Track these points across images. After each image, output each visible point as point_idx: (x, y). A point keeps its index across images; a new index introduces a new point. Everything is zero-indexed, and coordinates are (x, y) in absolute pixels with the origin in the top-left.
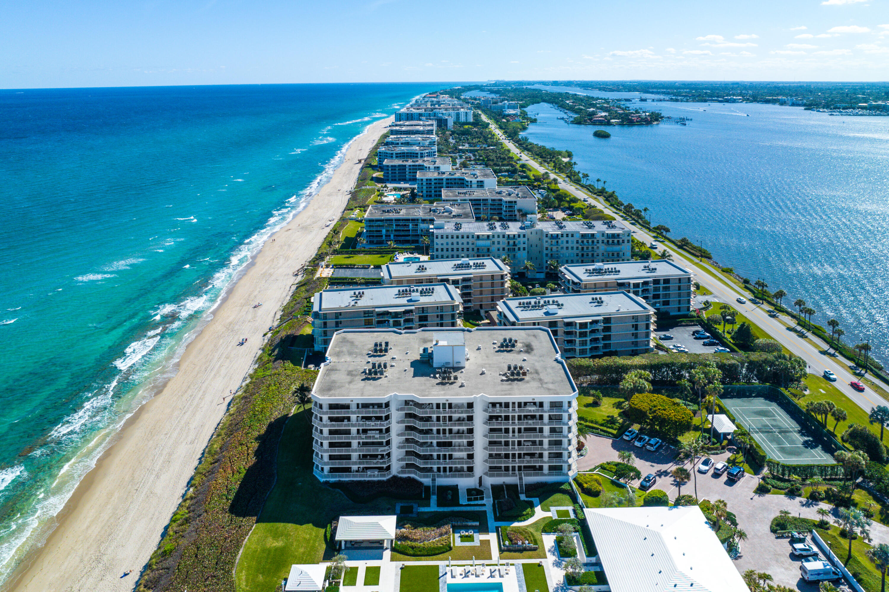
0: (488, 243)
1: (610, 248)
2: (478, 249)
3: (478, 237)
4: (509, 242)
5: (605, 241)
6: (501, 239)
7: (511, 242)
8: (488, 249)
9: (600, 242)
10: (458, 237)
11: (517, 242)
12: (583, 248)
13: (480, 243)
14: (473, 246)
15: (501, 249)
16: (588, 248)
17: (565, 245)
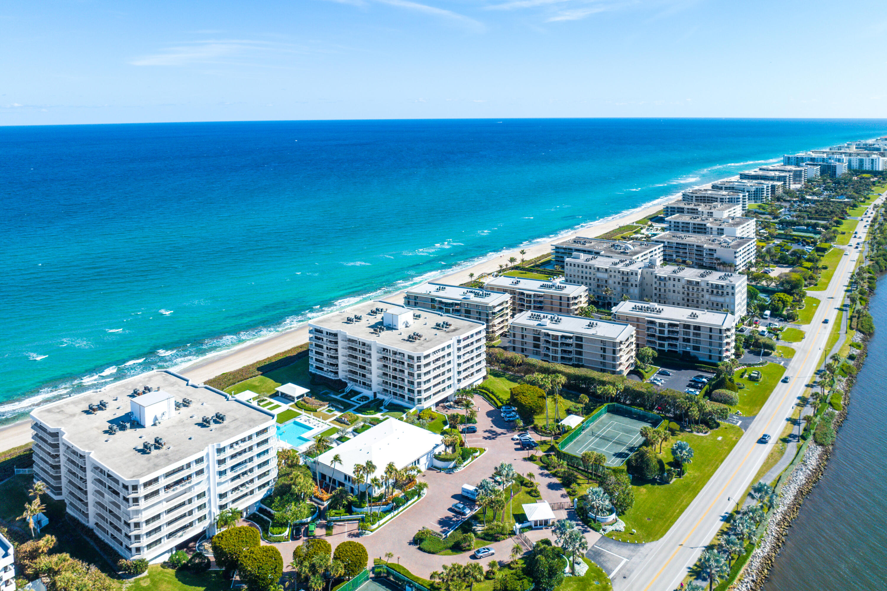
0: (605, 276)
1: (714, 298)
2: (598, 280)
3: (598, 269)
4: (623, 278)
5: (710, 290)
6: (617, 274)
7: (625, 279)
8: (606, 281)
9: (705, 290)
10: (586, 267)
11: (629, 279)
12: (688, 294)
13: (600, 275)
14: (594, 276)
15: (617, 283)
16: (693, 294)
17: (672, 288)
